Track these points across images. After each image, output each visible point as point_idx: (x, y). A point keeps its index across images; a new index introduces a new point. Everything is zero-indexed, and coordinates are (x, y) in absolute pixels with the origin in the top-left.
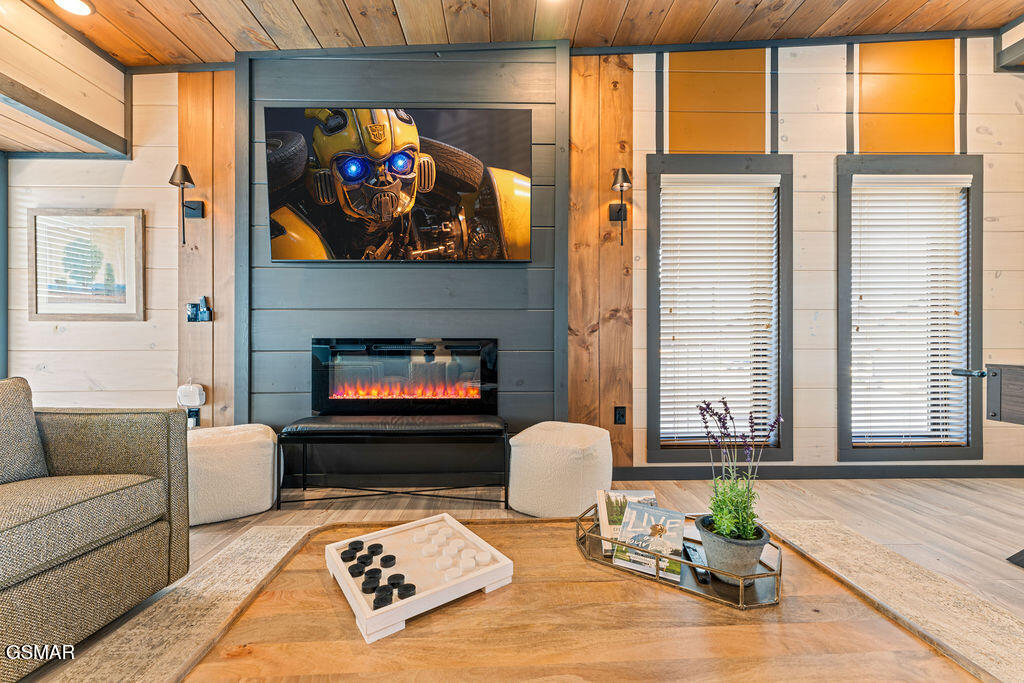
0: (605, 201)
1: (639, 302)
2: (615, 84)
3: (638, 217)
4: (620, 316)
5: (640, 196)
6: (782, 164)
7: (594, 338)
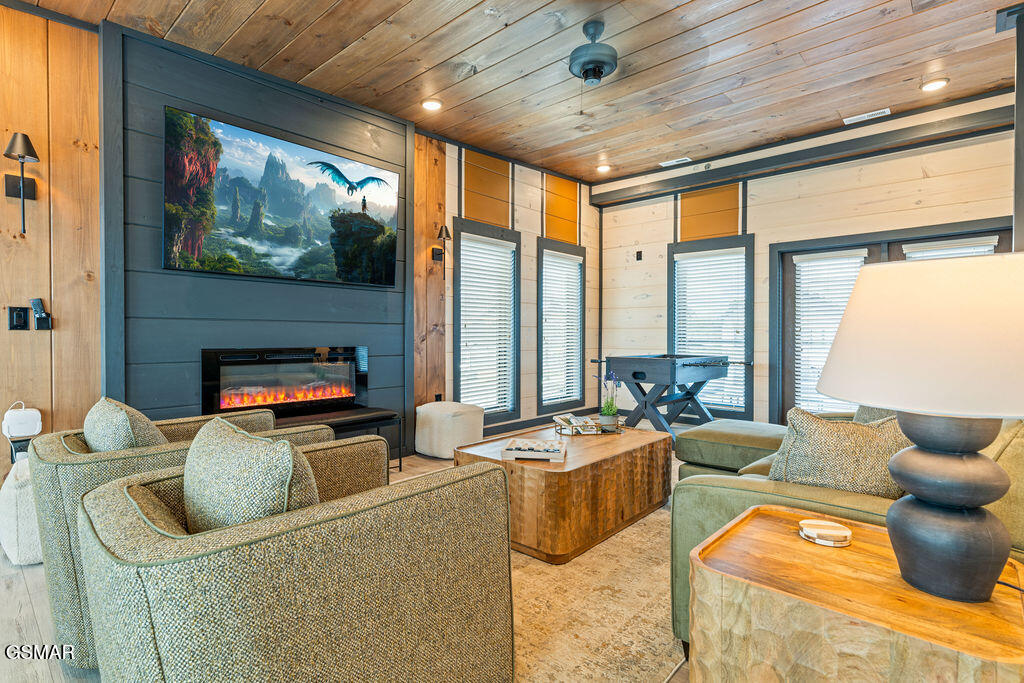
0: (430, 245)
1: (449, 319)
2: (436, 160)
3: (448, 258)
4: (438, 327)
5: (449, 244)
6: (515, 237)
7: (423, 345)
